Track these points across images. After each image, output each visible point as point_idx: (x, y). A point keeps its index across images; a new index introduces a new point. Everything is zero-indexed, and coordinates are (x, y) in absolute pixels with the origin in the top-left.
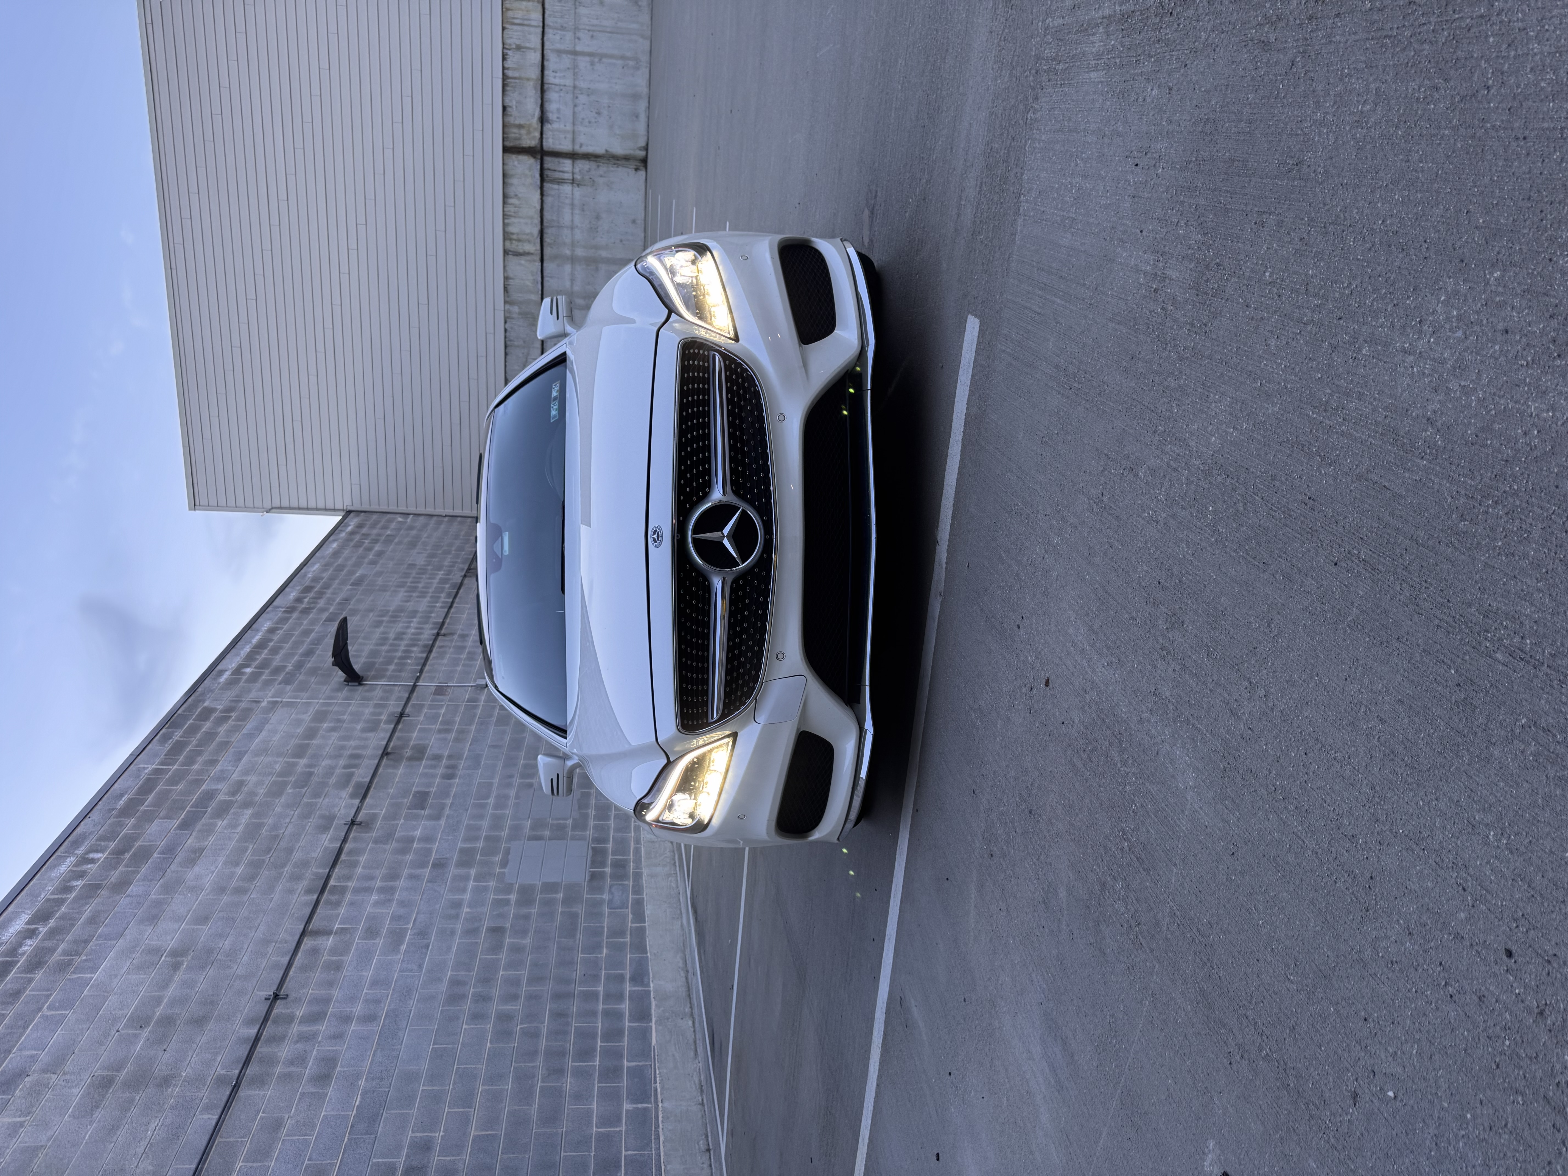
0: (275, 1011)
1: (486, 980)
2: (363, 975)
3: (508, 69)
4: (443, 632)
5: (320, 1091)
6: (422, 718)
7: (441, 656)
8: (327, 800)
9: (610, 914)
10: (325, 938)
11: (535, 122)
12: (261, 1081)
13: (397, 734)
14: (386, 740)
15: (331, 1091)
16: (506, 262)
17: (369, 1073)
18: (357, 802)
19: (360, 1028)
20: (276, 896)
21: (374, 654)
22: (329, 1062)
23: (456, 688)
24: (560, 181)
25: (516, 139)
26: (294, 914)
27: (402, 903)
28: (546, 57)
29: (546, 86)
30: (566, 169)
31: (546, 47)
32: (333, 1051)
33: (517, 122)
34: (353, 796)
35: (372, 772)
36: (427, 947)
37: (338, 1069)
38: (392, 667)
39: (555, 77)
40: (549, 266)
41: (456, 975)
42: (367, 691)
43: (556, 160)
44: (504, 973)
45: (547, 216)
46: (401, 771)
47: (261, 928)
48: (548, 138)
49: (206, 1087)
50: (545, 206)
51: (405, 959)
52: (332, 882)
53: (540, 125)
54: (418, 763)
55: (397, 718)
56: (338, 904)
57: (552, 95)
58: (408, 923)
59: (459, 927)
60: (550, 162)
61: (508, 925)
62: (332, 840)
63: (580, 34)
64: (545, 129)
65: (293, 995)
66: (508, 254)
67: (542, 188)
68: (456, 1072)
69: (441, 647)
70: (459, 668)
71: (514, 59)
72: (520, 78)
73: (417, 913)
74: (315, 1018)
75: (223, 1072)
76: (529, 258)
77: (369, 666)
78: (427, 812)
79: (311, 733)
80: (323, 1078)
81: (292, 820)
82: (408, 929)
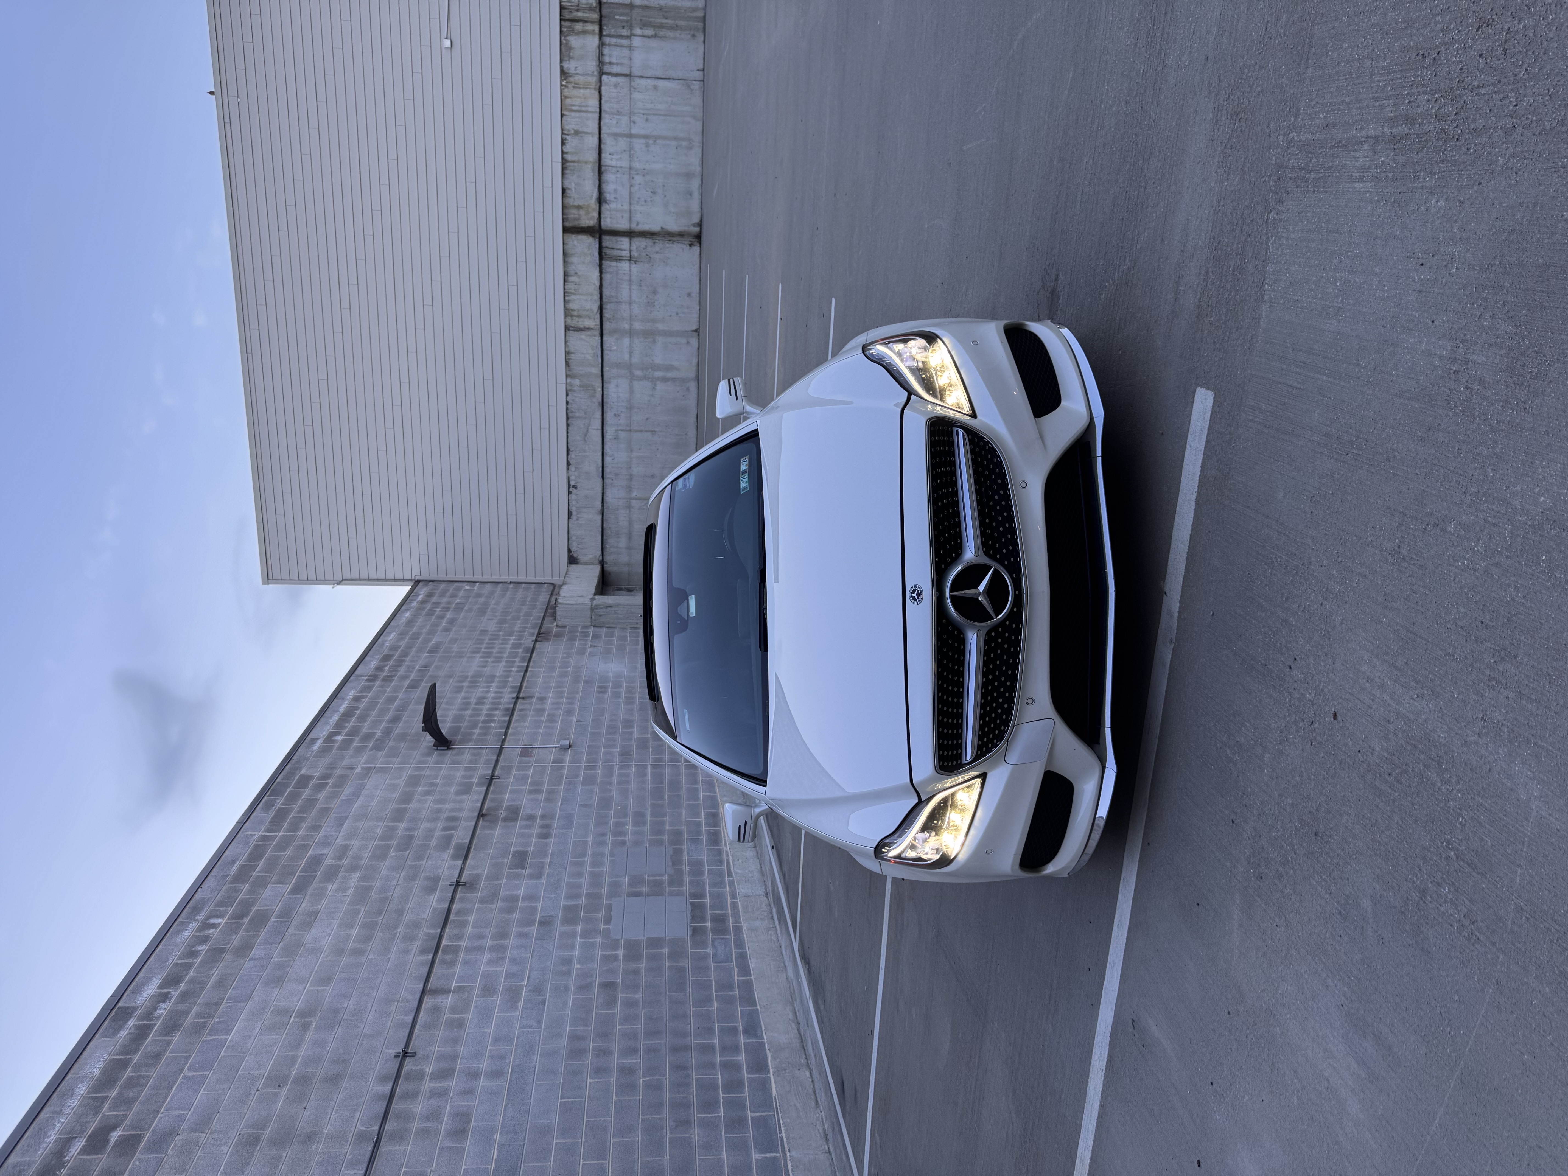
0: (406, 1068)
1: (604, 1035)
2: (486, 1032)
3: (567, 153)
4: (521, 695)
5: (458, 1145)
6: (511, 780)
7: (523, 718)
8: (430, 862)
9: (715, 967)
10: (444, 996)
11: (593, 203)
12: (400, 1136)
13: (490, 796)
14: (480, 803)
15: (469, 1144)
16: (567, 337)
17: (502, 1127)
18: (459, 863)
19: (489, 1083)
20: (393, 957)
21: (458, 718)
22: (463, 1117)
23: (540, 750)
24: (618, 259)
25: (575, 219)
26: (411, 974)
27: (513, 961)
28: (603, 141)
29: (603, 168)
30: (623, 247)
31: (603, 132)
32: (466, 1106)
33: (576, 204)
34: (455, 857)
35: (470, 833)
36: (544, 1003)
37: (473, 1123)
38: (477, 731)
39: (612, 159)
40: (608, 340)
41: (574, 1030)
42: (456, 755)
43: (613, 238)
44: (620, 1027)
45: (606, 292)
46: (498, 832)
47: (382, 988)
48: (605, 218)
49: (349, 1143)
50: (604, 283)
51: (524, 1016)
52: (444, 942)
53: (598, 205)
54: (513, 824)
55: (488, 780)
56: (452, 963)
57: (609, 177)
58: (523, 980)
59: (572, 983)
60: (608, 241)
61: (619, 980)
62: (440, 900)
63: (634, 118)
64: (603, 209)
65: (420, 1053)
66: (569, 330)
67: (600, 265)
68: (586, 1125)
69: (521, 710)
70: (541, 730)
71: (572, 143)
72: (578, 162)
73: (530, 971)
74: (444, 1074)
75: (363, 1128)
76: (589, 333)
77: (456, 730)
78: (527, 871)
79: (407, 798)
80: (459, 1133)
81: (399, 883)
82: (523, 986)
